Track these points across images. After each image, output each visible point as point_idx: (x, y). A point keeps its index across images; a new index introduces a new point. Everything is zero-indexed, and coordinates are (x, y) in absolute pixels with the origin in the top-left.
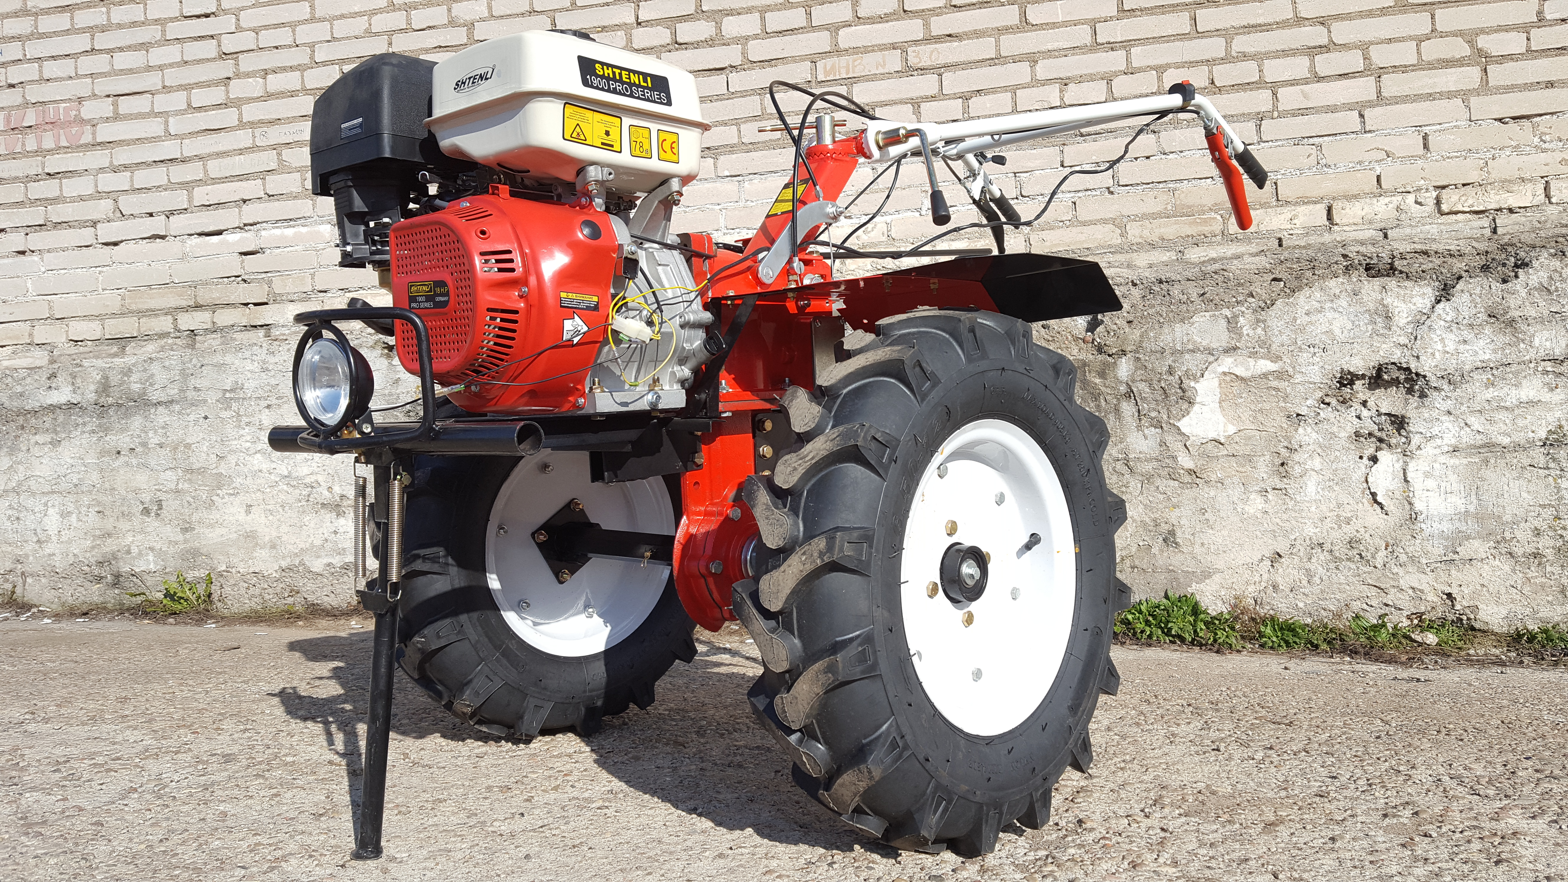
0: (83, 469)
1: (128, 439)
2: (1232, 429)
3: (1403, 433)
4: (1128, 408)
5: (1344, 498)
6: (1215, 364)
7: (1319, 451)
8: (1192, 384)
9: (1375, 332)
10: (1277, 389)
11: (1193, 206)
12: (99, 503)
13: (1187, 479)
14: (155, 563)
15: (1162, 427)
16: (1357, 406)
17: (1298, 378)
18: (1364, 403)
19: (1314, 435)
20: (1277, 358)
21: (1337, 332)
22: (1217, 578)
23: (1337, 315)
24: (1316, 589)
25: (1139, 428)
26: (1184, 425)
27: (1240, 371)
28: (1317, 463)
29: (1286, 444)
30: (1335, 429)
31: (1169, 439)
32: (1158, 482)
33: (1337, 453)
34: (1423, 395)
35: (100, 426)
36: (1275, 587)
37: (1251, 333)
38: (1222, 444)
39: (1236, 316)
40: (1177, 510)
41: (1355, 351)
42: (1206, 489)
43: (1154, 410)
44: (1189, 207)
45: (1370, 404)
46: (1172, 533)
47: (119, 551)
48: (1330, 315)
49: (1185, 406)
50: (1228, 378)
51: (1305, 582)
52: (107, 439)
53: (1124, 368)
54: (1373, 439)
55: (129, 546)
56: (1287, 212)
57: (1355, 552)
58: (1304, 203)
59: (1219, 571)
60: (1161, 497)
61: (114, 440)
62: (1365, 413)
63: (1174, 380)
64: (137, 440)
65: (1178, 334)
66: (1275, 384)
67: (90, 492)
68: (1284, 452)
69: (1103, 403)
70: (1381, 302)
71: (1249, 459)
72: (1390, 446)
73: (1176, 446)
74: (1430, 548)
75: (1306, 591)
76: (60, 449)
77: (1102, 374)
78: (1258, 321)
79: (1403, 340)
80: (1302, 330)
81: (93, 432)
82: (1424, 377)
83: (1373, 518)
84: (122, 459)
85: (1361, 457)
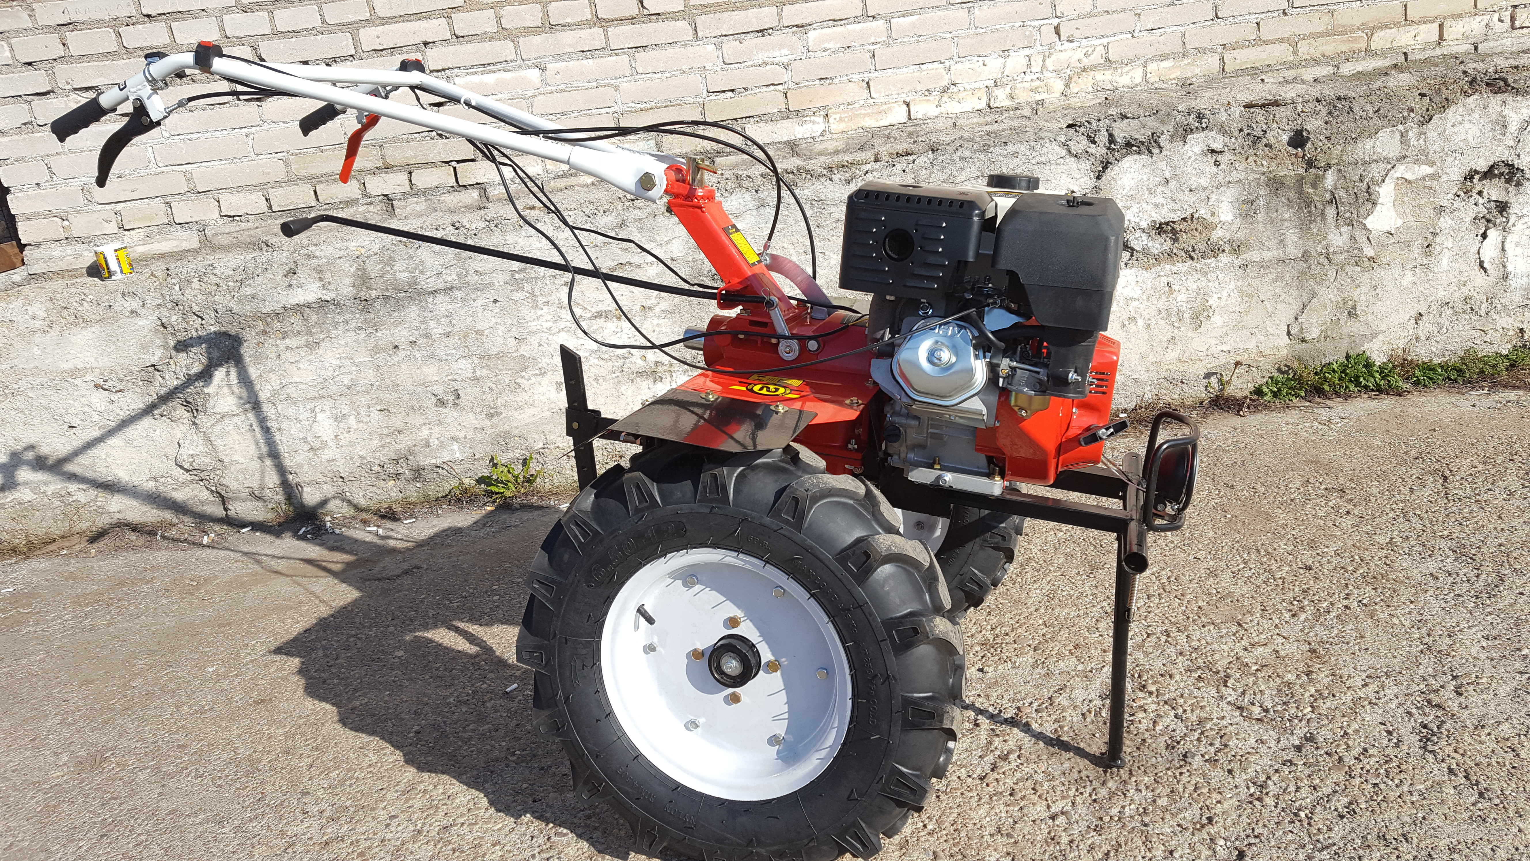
0: (354, 368)
1: (405, 332)
2: (1399, 222)
3: (1505, 214)
4: (1330, 211)
5: (1464, 267)
6: (1393, 171)
7: (1452, 233)
8: (1377, 189)
9: (1494, 138)
10: (1430, 188)
11: (1346, 26)
12: (381, 402)
13: (1367, 264)
14: (461, 451)
15: (1353, 225)
16: (1475, 196)
17: (1444, 178)
18: (1480, 193)
19: (1450, 222)
20: (1432, 164)
21: (1470, 139)
22: (1381, 337)
23: (1471, 126)
24: (1444, 337)
25: (1337, 227)
26: (1370, 222)
27: (1409, 176)
28: (1449, 243)
29: (1432, 230)
30: (1463, 215)
31: (1357, 233)
32: (1347, 269)
33: (1463, 234)
34: (1519, 184)
35: (366, 321)
36: (1417, 339)
37: (1416, 143)
38: (1391, 234)
39: (1407, 131)
40: (1358, 289)
41: (1481, 154)
42: (1379, 271)
43: (1348, 211)
44: (1344, 27)
45: (1485, 194)
46: (1354, 307)
47: (415, 446)
48: (1467, 125)
49: (1370, 206)
50: (1399, 182)
51: (1436, 332)
52: (379, 334)
53: (1330, 179)
54: (1484, 220)
55: (427, 440)
56: (1412, 30)
57: (1468, 306)
58: (1425, 22)
59: (1382, 332)
60: (1349, 280)
61: (385, 335)
62: (1481, 201)
63: (1363, 186)
64: (417, 333)
65: (1367, 148)
66: (1428, 183)
67: (368, 392)
68: (1430, 237)
69: (1313, 209)
70: (1500, 114)
71: (1408, 244)
72: (1495, 225)
73: (1362, 239)
74: (1514, 298)
75: (1438, 339)
76: (321, 351)
77: (1314, 185)
78: (1421, 133)
79: (1511, 143)
80: (1448, 139)
81: (359, 328)
82: (1522, 171)
83: (1479, 279)
84: (401, 354)
85: (1477, 236)
